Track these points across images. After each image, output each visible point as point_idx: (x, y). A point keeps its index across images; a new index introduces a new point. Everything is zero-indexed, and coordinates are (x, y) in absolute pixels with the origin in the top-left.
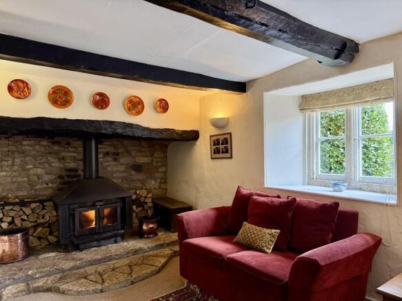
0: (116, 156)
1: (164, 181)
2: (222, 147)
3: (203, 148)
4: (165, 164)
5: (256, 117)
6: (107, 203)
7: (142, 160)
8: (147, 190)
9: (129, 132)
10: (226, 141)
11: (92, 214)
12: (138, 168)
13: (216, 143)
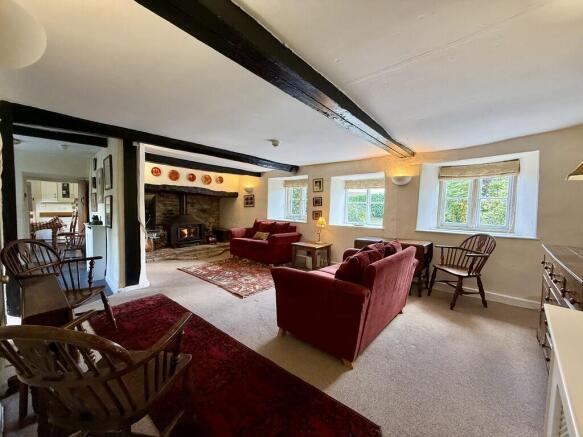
0: (193, 205)
1: (218, 219)
2: (250, 201)
3: (240, 201)
4: (218, 210)
5: (265, 189)
6: (193, 226)
7: (206, 207)
8: (210, 223)
9: (203, 192)
10: (251, 199)
11: (185, 231)
12: (204, 211)
13: (247, 199)
